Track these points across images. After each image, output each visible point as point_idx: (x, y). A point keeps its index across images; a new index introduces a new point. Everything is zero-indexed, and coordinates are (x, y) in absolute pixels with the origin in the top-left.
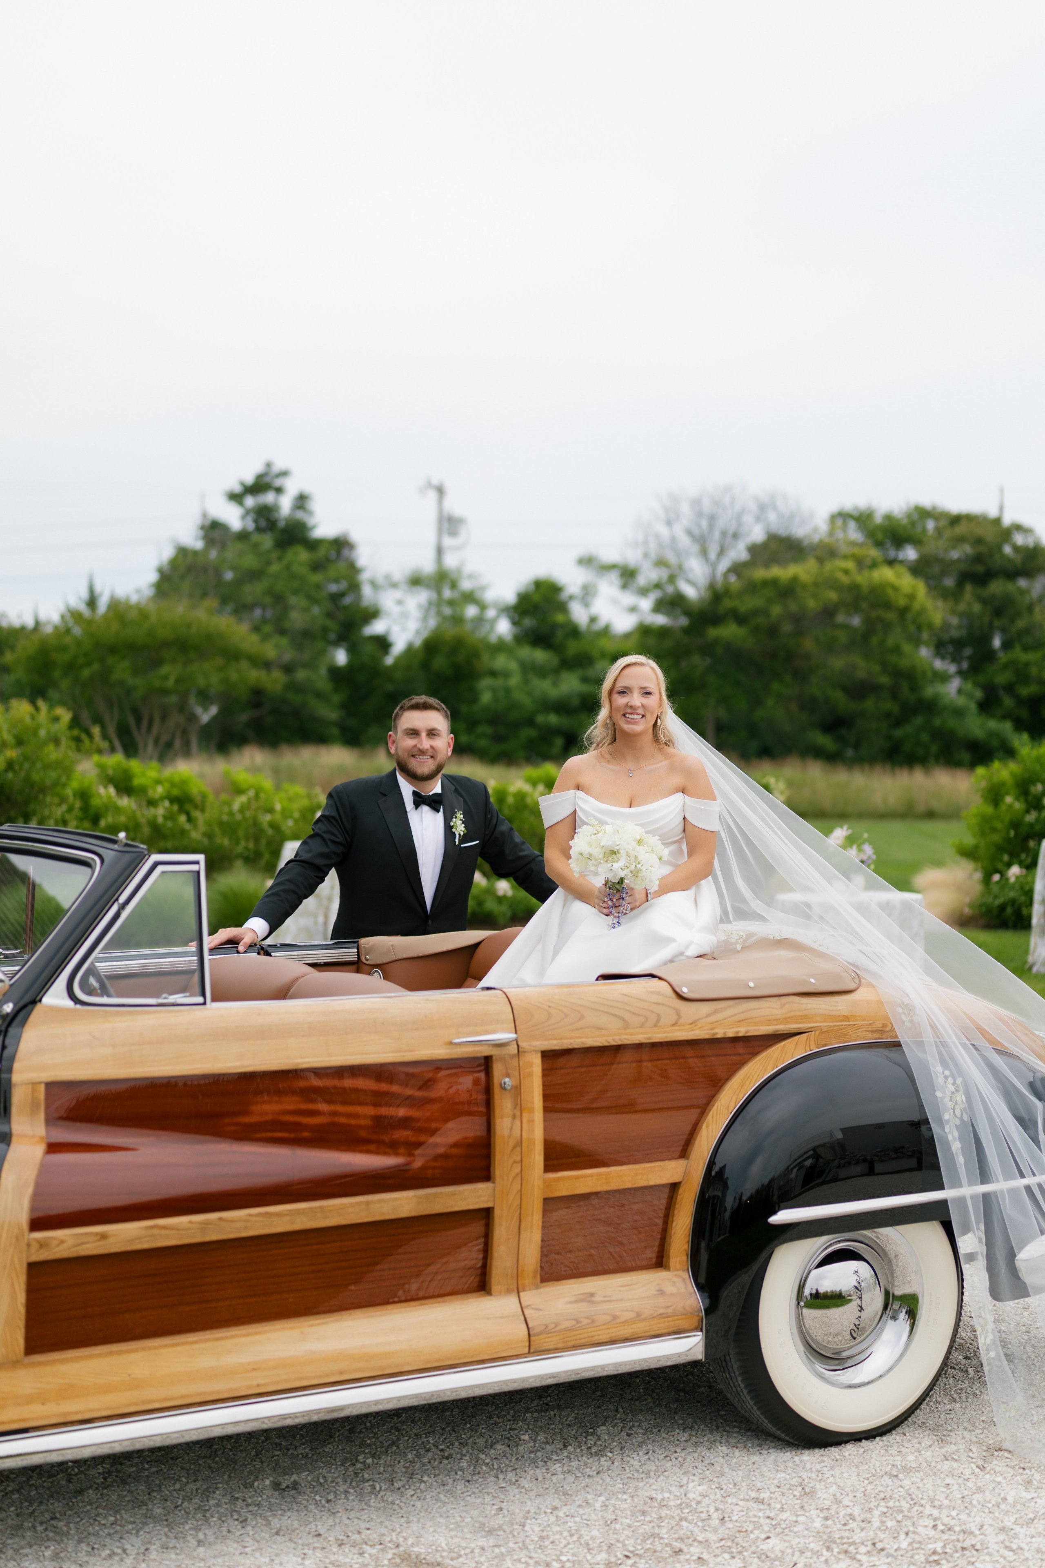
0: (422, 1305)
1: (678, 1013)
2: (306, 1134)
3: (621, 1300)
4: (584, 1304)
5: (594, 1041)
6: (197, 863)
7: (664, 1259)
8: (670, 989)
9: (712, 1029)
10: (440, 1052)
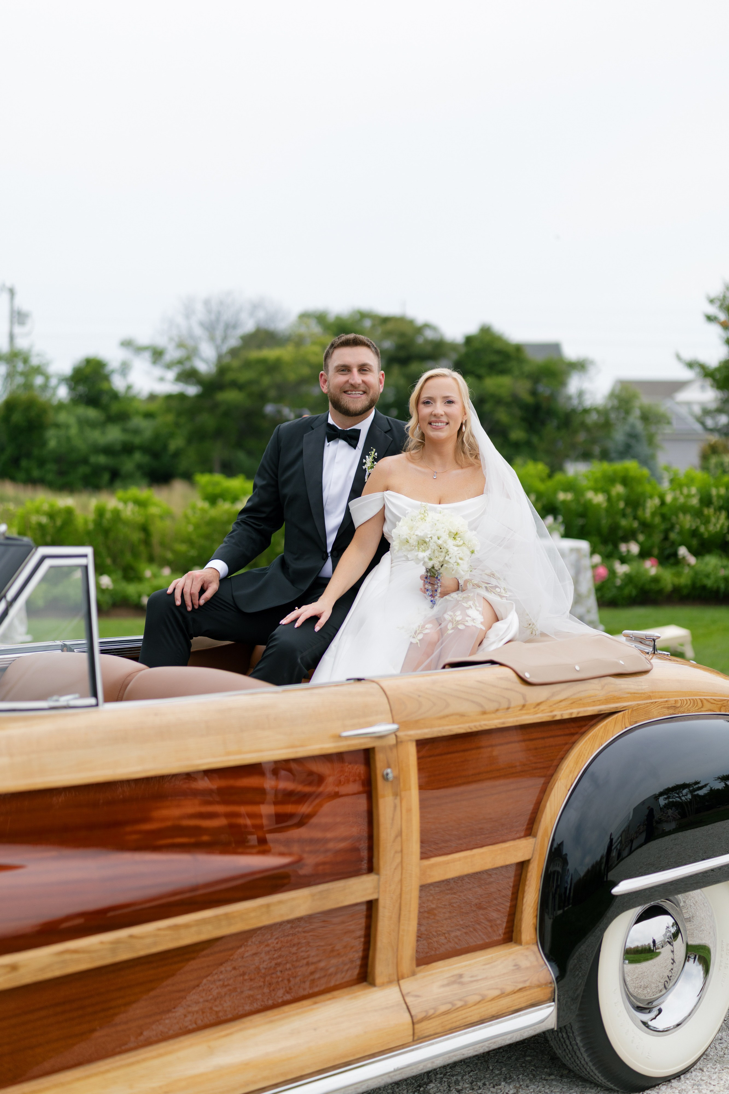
0: (315, 1003)
1: (524, 698)
2: (205, 838)
3: (486, 979)
4: (455, 986)
5: (460, 728)
6: (85, 556)
7: (514, 934)
8: (513, 675)
9: (551, 712)
10: (329, 747)
